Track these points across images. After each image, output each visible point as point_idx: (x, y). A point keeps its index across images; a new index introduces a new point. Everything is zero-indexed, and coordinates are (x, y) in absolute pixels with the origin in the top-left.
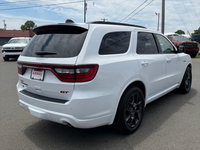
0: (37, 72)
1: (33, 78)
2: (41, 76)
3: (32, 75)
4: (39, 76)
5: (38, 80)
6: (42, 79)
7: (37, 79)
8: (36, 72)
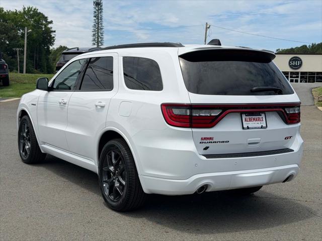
0: (254, 117)
1: (248, 128)
2: (262, 122)
3: (244, 123)
4: (258, 122)
5: (258, 128)
6: (264, 125)
7: (255, 128)
8: (250, 117)
